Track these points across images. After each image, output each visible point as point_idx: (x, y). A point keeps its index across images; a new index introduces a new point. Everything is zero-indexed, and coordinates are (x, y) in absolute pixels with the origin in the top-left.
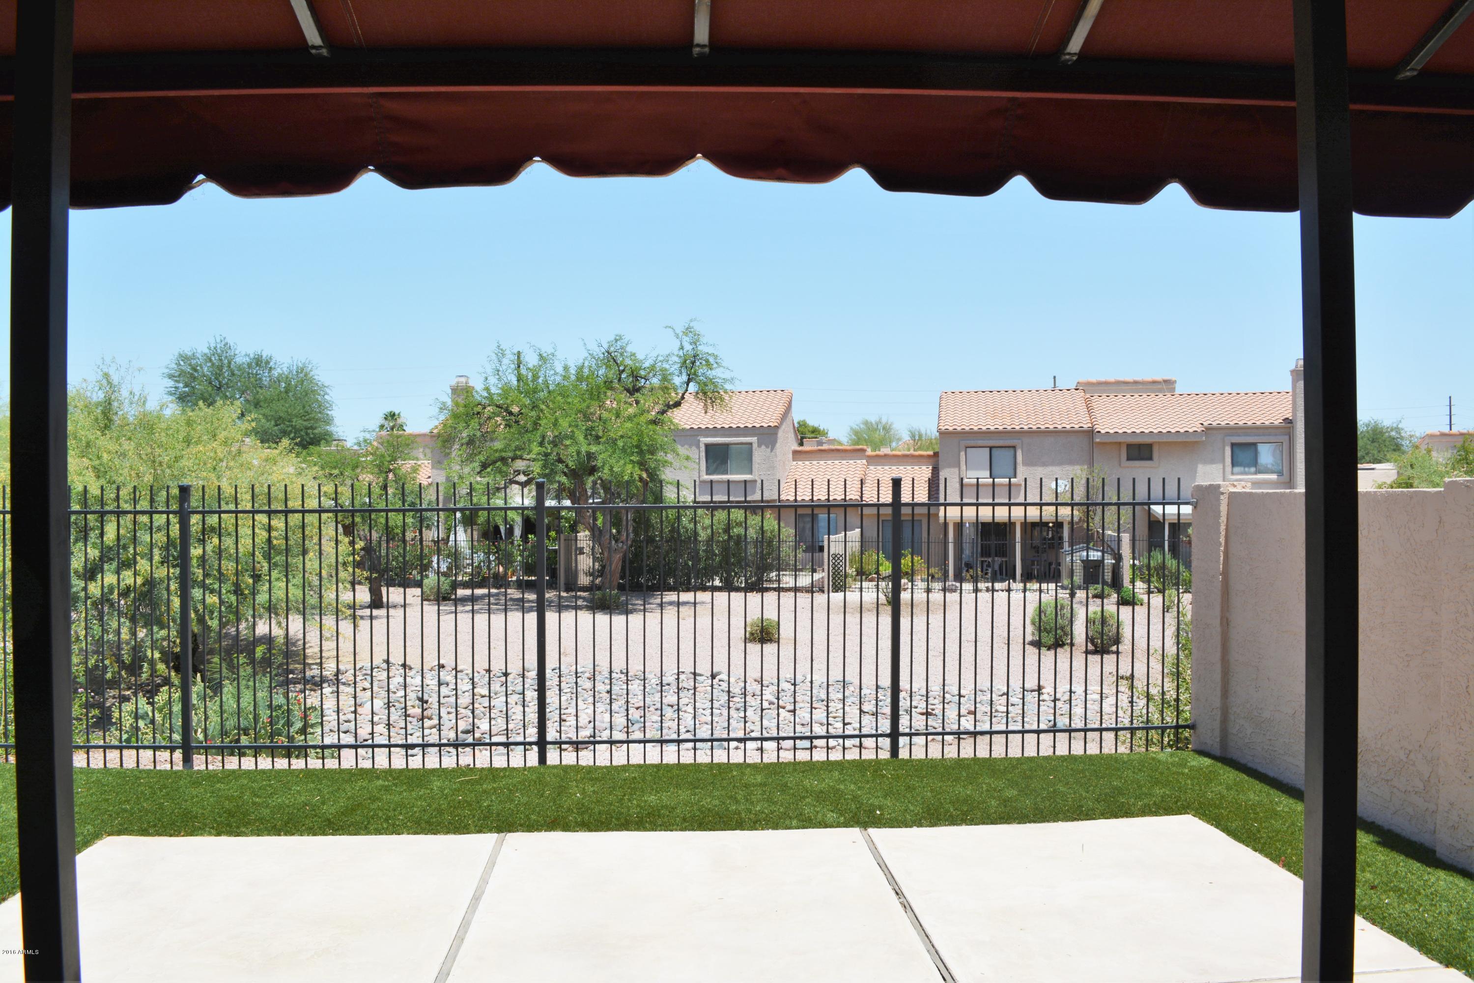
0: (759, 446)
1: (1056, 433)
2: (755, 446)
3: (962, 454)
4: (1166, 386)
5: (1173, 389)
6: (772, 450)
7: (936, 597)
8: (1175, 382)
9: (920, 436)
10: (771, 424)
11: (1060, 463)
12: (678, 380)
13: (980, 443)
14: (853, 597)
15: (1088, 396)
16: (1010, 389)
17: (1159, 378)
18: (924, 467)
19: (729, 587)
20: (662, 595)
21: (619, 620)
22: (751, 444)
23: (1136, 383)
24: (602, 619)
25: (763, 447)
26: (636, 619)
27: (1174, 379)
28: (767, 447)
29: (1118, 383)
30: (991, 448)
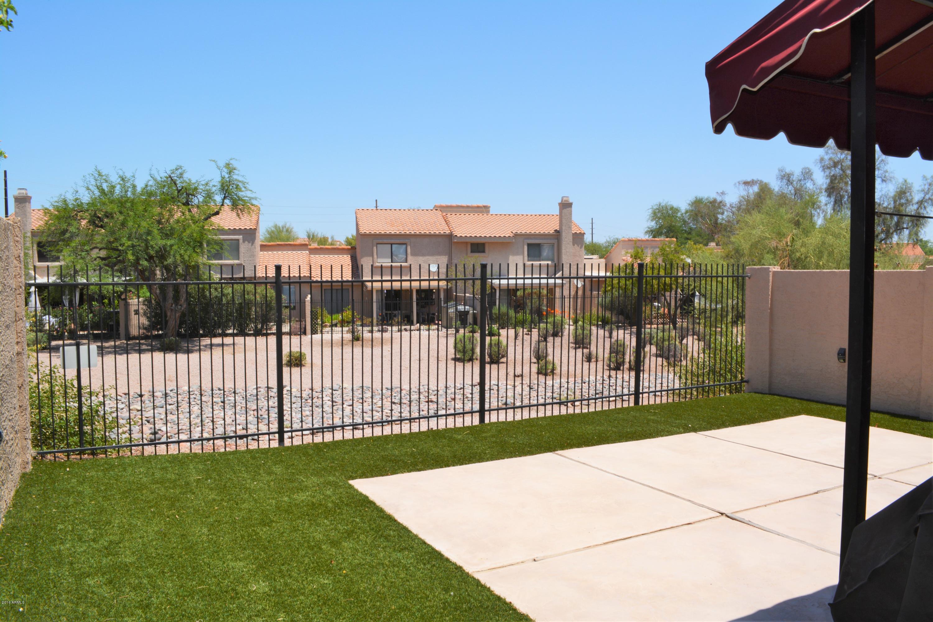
0: (244, 242)
1: (430, 236)
2: (241, 241)
3: (375, 248)
4: (485, 209)
5: (488, 212)
6: (252, 245)
7: (377, 335)
8: (490, 207)
9: (313, 236)
10: (251, 227)
11: (432, 254)
12: (218, 198)
13: (385, 241)
14: (327, 337)
15: (444, 214)
16: (397, 208)
17: (480, 204)
18: (345, 256)
19: (242, 333)
20: (200, 340)
21: (182, 357)
22: (238, 240)
23: (468, 207)
24: (170, 357)
25: (246, 242)
26: (194, 356)
27: (489, 205)
28: (249, 242)
29: (458, 207)
30: (392, 244)
